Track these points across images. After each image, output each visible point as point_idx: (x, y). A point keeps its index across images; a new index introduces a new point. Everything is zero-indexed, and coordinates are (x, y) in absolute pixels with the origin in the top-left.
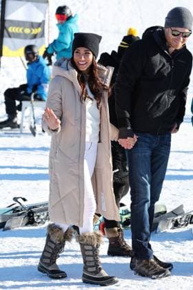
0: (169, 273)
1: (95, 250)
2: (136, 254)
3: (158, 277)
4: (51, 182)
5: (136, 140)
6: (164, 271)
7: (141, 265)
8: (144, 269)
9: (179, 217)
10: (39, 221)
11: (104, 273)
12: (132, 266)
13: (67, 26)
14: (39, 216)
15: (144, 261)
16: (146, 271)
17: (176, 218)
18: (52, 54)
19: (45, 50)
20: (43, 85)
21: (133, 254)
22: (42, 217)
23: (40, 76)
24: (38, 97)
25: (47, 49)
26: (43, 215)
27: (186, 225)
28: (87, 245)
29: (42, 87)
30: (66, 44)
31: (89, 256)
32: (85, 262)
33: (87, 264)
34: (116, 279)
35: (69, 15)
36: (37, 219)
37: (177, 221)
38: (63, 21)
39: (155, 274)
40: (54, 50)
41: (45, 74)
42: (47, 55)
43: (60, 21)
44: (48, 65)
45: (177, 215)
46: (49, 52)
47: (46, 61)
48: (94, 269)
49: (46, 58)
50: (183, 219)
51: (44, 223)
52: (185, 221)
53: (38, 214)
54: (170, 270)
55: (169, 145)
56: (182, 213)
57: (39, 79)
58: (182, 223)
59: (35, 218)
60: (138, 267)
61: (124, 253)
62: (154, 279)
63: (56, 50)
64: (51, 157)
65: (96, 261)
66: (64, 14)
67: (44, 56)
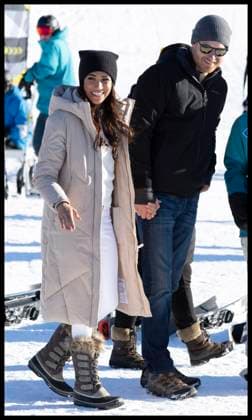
0: (196, 392)
1: (92, 361)
2: (149, 365)
3: (179, 397)
4: (45, 262)
5: (159, 207)
6: (188, 390)
7: (156, 381)
8: (159, 386)
9: (211, 313)
10: (12, 319)
11: (104, 392)
12: (144, 382)
13: (52, 44)
14: (12, 312)
15: (161, 375)
16: (164, 389)
17: (206, 315)
18: (32, 84)
19: (21, 77)
20: (19, 126)
21: (145, 366)
22: (17, 313)
23: (14, 114)
24: (12, 143)
25: (24, 75)
26: (19, 310)
27: (221, 324)
28: (82, 353)
29: (18, 130)
30: (52, 69)
31: (83, 368)
32: (77, 377)
33: (81, 379)
34: (120, 400)
35: (56, 28)
36: (10, 316)
37: (207, 319)
38: (48, 37)
39: (175, 393)
40: (34, 77)
41: (21, 111)
42: (25, 84)
43: (43, 37)
44: (26, 98)
45: (207, 311)
46: (28, 80)
47: (23, 93)
48: (91, 387)
49: (23, 89)
50: (216, 316)
51: (19, 322)
52: (219, 319)
53: (11, 309)
54: (196, 387)
55: (195, 213)
56: (215, 308)
57: (14, 118)
58: (215, 322)
59: (7, 315)
60: (151, 383)
61: (133, 364)
62: (174, 399)
63: (38, 77)
64: (44, 228)
65: (93, 376)
66: (48, 27)
67: (20, 87)
